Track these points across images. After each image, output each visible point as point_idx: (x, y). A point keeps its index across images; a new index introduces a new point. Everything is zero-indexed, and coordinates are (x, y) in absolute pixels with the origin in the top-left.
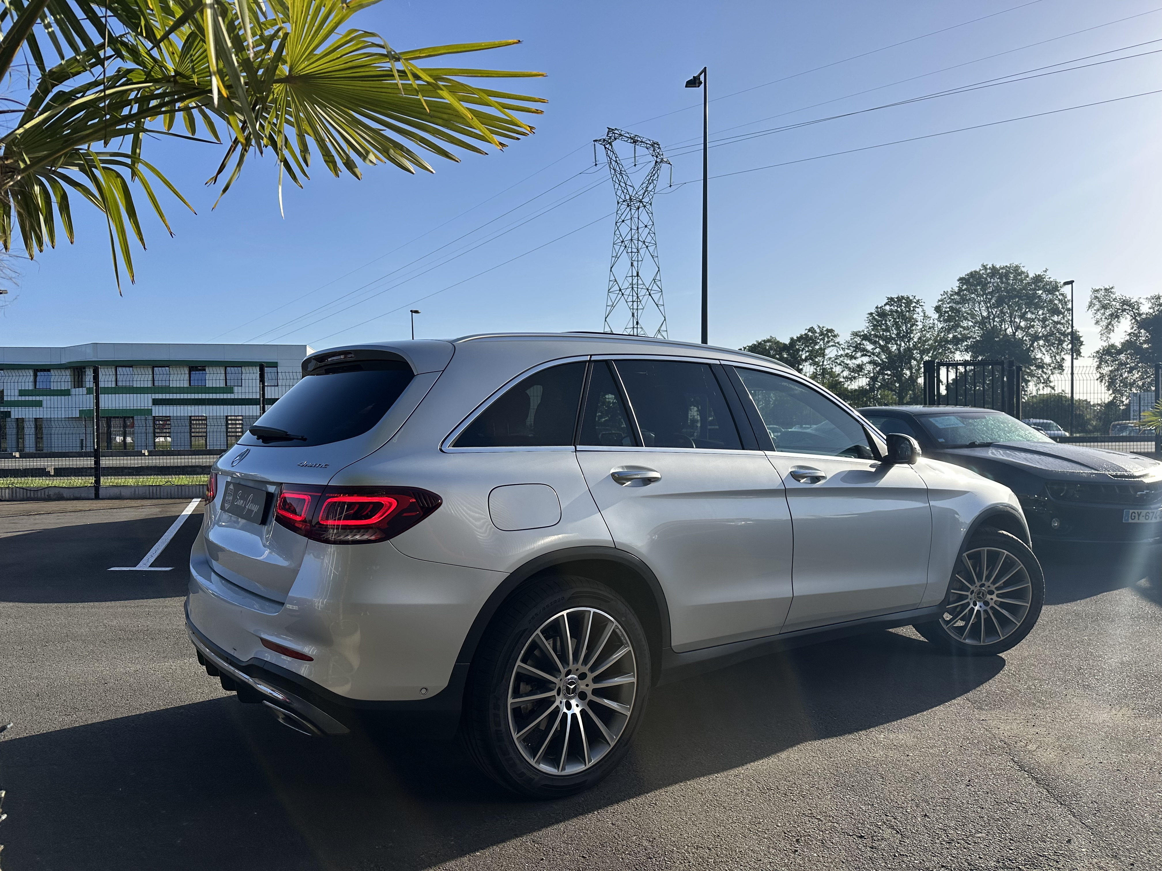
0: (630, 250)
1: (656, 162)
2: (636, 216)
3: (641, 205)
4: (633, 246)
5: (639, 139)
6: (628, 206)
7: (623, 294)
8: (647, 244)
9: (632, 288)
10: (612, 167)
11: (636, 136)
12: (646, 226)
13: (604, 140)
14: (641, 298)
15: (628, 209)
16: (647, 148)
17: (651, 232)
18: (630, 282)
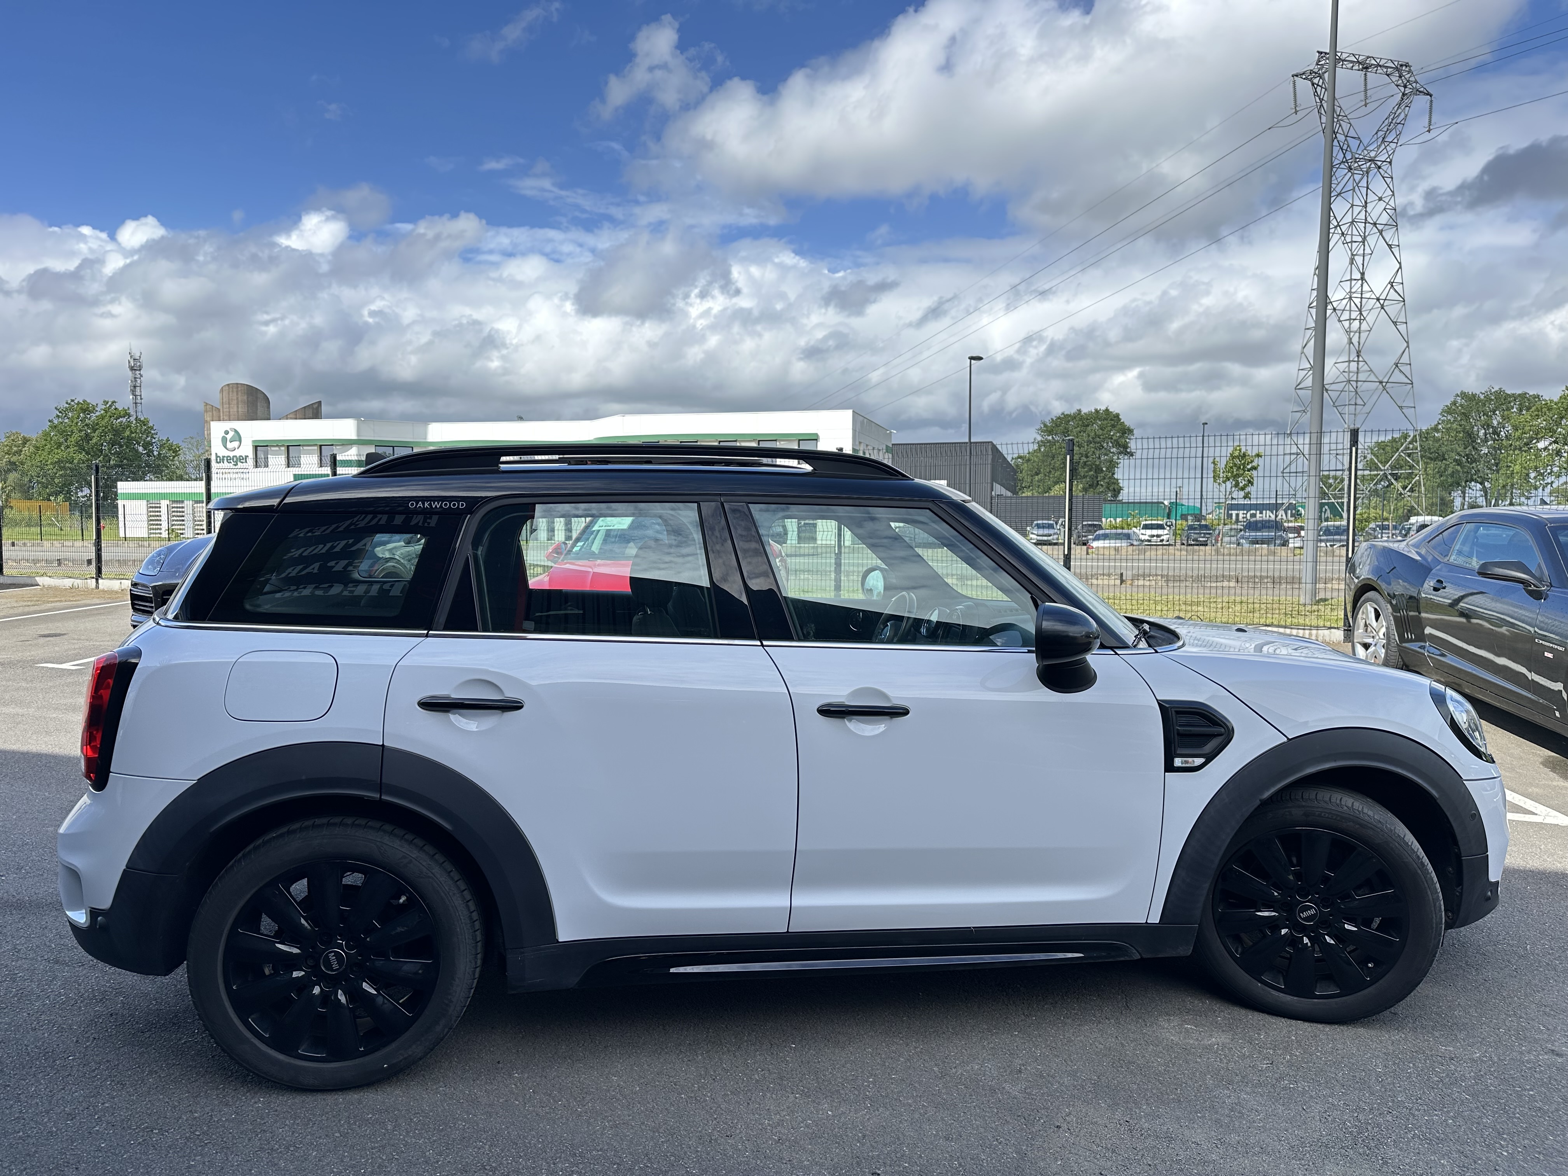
0: (1348, 239)
1: (1404, 95)
2: (1364, 183)
3: (1373, 165)
4: (1355, 232)
5: (1373, 62)
6: (1350, 168)
7: (1335, 309)
8: (1380, 227)
9: (1351, 298)
10: (1323, 112)
11: (1368, 57)
12: (1380, 199)
13: (1312, 72)
14: (1365, 314)
15: (1350, 174)
16: (1388, 75)
17: (1388, 207)
18: (1348, 291)
